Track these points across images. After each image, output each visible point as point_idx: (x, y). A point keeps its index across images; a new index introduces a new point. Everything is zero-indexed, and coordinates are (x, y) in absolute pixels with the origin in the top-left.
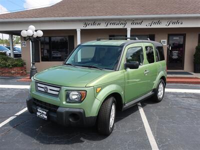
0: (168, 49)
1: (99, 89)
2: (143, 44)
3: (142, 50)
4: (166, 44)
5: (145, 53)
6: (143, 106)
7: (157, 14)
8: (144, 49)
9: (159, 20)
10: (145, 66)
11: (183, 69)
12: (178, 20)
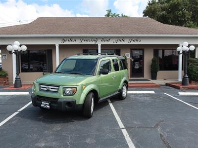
0: (131, 61)
1: (84, 87)
2: (111, 58)
3: (110, 62)
4: (129, 57)
5: (112, 64)
6: (112, 102)
7: (121, 34)
8: (112, 61)
9: (123, 39)
10: (113, 73)
11: (143, 77)
12: (137, 38)
